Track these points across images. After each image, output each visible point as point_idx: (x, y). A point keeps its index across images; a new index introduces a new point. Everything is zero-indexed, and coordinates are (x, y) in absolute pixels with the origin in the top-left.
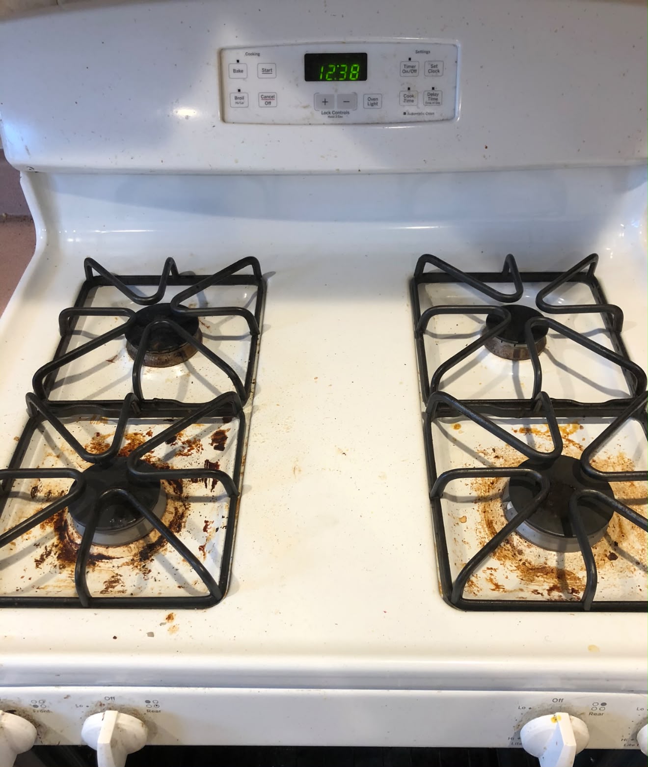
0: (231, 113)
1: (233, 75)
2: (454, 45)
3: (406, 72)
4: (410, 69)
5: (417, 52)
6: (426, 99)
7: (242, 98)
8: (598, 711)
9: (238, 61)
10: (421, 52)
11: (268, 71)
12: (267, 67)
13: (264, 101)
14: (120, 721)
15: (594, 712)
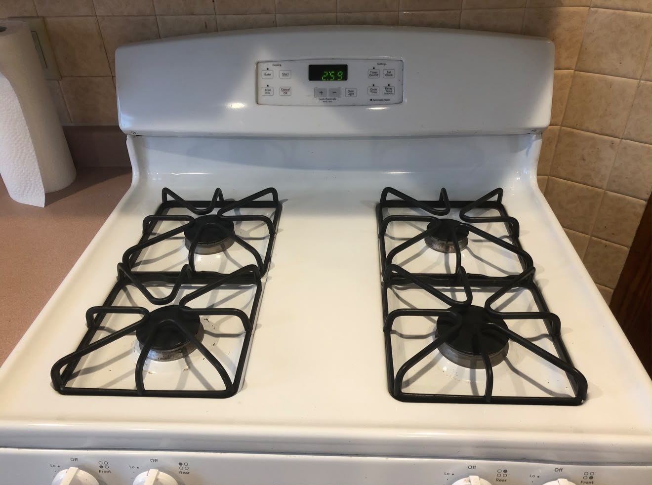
0: (262, 99)
1: (264, 77)
2: (401, 61)
3: (372, 75)
4: (374, 73)
5: (378, 64)
6: (385, 91)
7: (270, 90)
8: (502, 478)
9: (268, 69)
10: (381, 64)
11: (286, 74)
12: (286, 72)
13: (283, 92)
14: (159, 477)
15: (500, 478)
